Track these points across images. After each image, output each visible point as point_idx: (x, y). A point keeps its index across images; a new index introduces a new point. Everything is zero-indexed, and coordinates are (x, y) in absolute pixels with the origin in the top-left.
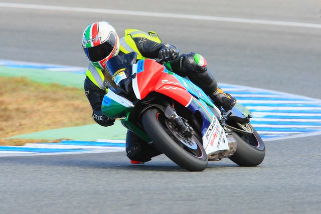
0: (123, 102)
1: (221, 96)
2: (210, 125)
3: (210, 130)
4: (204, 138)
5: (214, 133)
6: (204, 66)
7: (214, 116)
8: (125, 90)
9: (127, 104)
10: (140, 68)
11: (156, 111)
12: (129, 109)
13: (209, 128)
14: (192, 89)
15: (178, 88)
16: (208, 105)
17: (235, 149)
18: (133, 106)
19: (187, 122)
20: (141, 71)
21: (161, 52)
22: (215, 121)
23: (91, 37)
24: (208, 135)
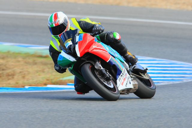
0: (70, 59)
1: (130, 56)
2: (122, 73)
3: (122, 76)
4: (118, 81)
5: (124, 78)
6: (119, 39)
7: (124, 68)
8: (71, 51)
10: (80, 38)
11: (89, 65)
14: (111, 52)
15: (103, 51)
16: (121, 61)
17: (137, 88)
18: (75, 61)
19: (108, 72)
20: (81, 40)
21: (94, 29)
22: (125, 71)
23: (53, 21)
24: (120, 79)
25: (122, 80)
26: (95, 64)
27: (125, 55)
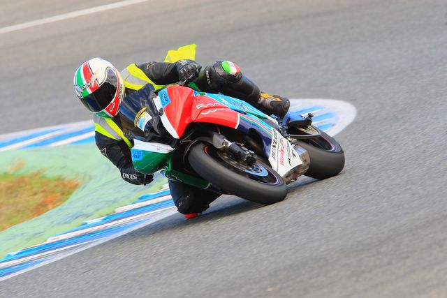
0: (158, 149)
1: (268, 101)
2: (273, 141)
3: (274, 146)
4: (271, 159)
5: (280, 149)
6: (237, 73)
7: (272, 128)
9: (165, 149)
10: (164, 100)
11: (201, 146)
12: (169, 154)
13: (272, 144)
14: (234, 104)
15: (219, 109)
16: (259, 117)
17: (309, 161)
18: (172, 149)
19: (244, 146)
20: (167, 104)
21: (182, 72)
22: (275, 134)
23: (85, 83)
24: (274, 154)
25: (278, 155)
26: (212, 140)
27: (259, 102)
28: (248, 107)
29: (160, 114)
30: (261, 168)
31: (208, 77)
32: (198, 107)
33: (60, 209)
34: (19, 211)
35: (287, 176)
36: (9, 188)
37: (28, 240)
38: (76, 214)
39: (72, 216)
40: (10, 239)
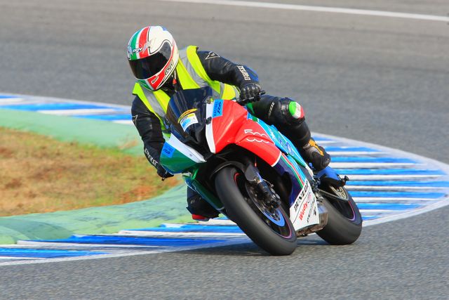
0: (191, 155)
2: (301, 192)
3: (300, 198)
4: (292, 209)
5: (304, 202)
7: (306, 179)
8: (195, 138)
9: (197, 157)
10: (217, 110)
11: (233, 171)
12: (199, 165)
13: (300, 195)
14: (281, 141)
15: (264, 141)
16: (298, 163)
17: (326, 223)
18: (204, 161)
19: (273, 188)
20: (218, 115)
22: (307, 187)
23: (137, 46)
24: (297, 205)
25: (300, 208)
26: (245, 169)
28: (292, 149)
29: (208, 122)
30: (280, 216)
31: (271, 109)
32: (247, 131)
33: (144, 204)
34: (110, 192)
35: (300, 231)
36: (113, 165)
37: (99, 226)
38: (157, 214)
39: (153, 215)
40: (81, 220)
